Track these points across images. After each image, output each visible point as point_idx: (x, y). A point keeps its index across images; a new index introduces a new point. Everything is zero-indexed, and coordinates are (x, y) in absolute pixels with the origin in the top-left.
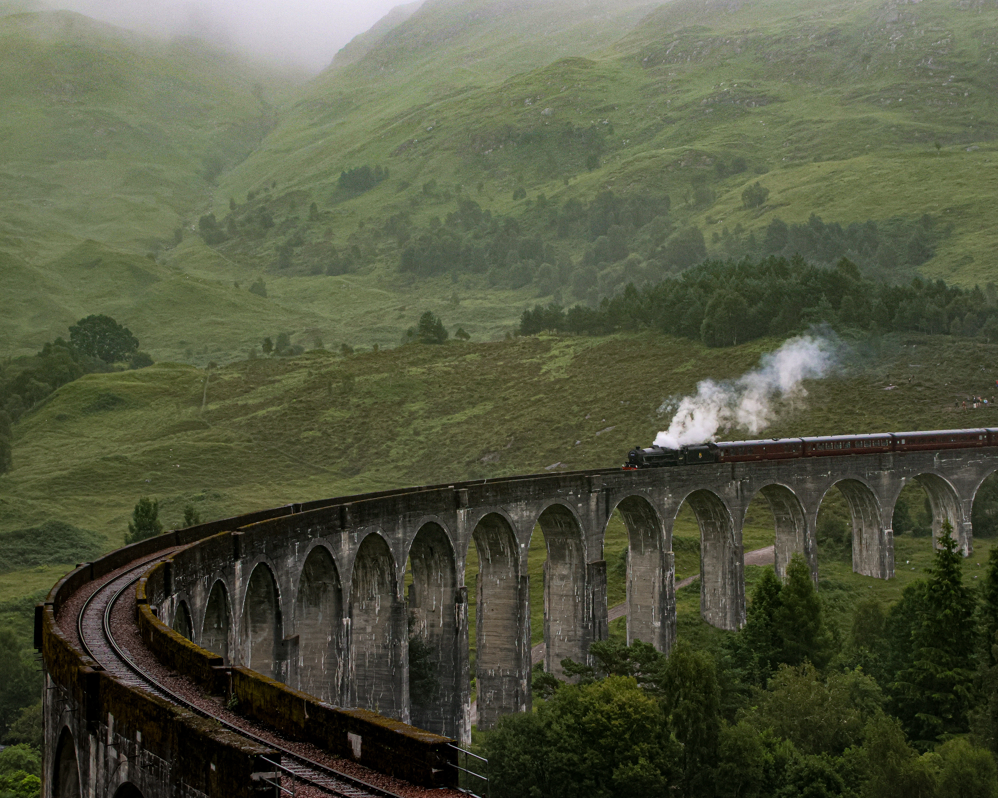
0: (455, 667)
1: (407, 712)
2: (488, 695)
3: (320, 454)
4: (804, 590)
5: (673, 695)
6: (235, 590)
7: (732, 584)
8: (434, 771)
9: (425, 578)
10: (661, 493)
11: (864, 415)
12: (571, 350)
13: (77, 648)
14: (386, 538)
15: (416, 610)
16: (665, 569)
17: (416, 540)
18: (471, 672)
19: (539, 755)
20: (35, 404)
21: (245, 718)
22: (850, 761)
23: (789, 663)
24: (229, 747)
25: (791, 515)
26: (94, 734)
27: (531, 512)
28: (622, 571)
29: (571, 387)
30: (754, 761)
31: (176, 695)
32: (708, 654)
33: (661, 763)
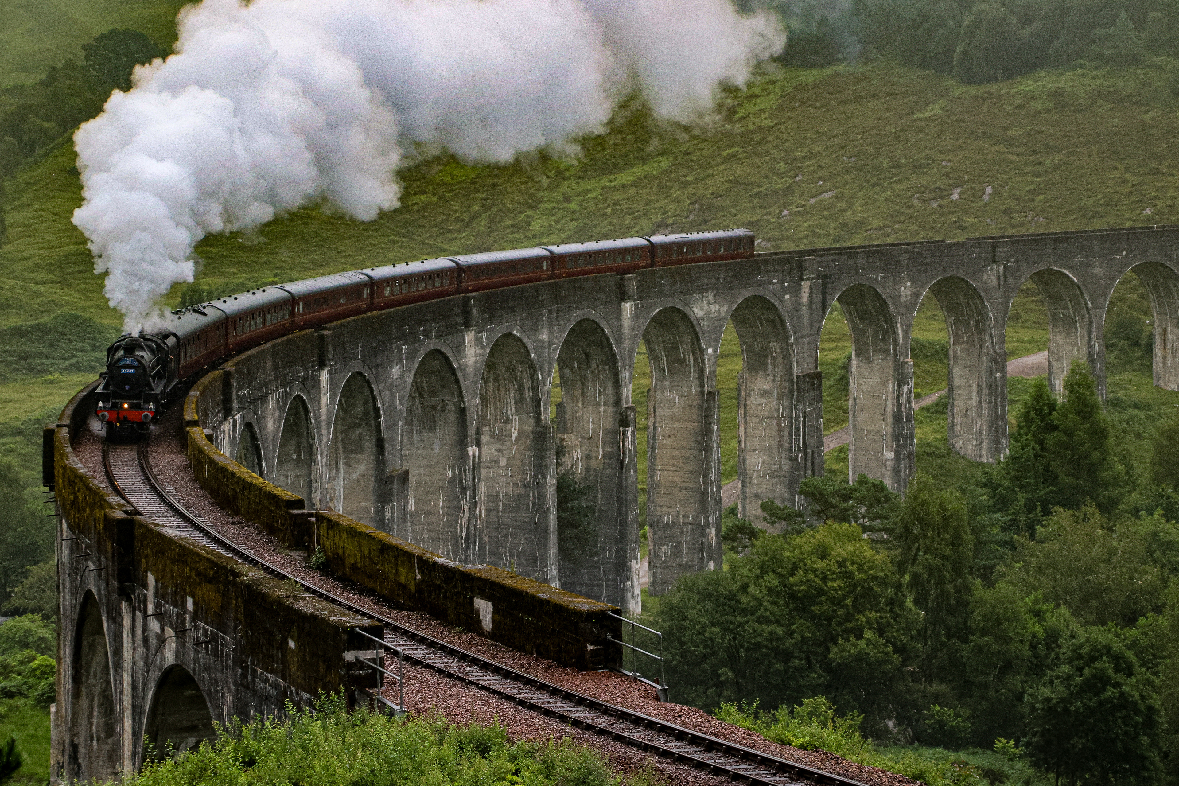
0: (619, 512)
1: (555, 572)
2: (664, 548)
3: (436, 226)
4: (1086, 409)
5: (910, 548)
6: (319, 408)
7: (990, 402)
8: (590, 648)
9: (578, 393)
10: (897, 281)
11: (1174, 175)
12: (777, 88)
13: (102, 485)
14: (525, 340)
15: (566, 436)
16: (901, 381)
17: (566, 343)
18: (640, 519)
19: (731, 627)
20: (39, 152)
21: (334, 580)
22: (1145, 634)
23: (1065, 506)
24: (313, 618)
25: (1071, 311)
26: (129, 600)
27: (721, 306)
28: (843, 384)
29: (776, 138)
30: (1016, 633)
31: (241, 549)
32: (958, 494)
33: (894, 637)
